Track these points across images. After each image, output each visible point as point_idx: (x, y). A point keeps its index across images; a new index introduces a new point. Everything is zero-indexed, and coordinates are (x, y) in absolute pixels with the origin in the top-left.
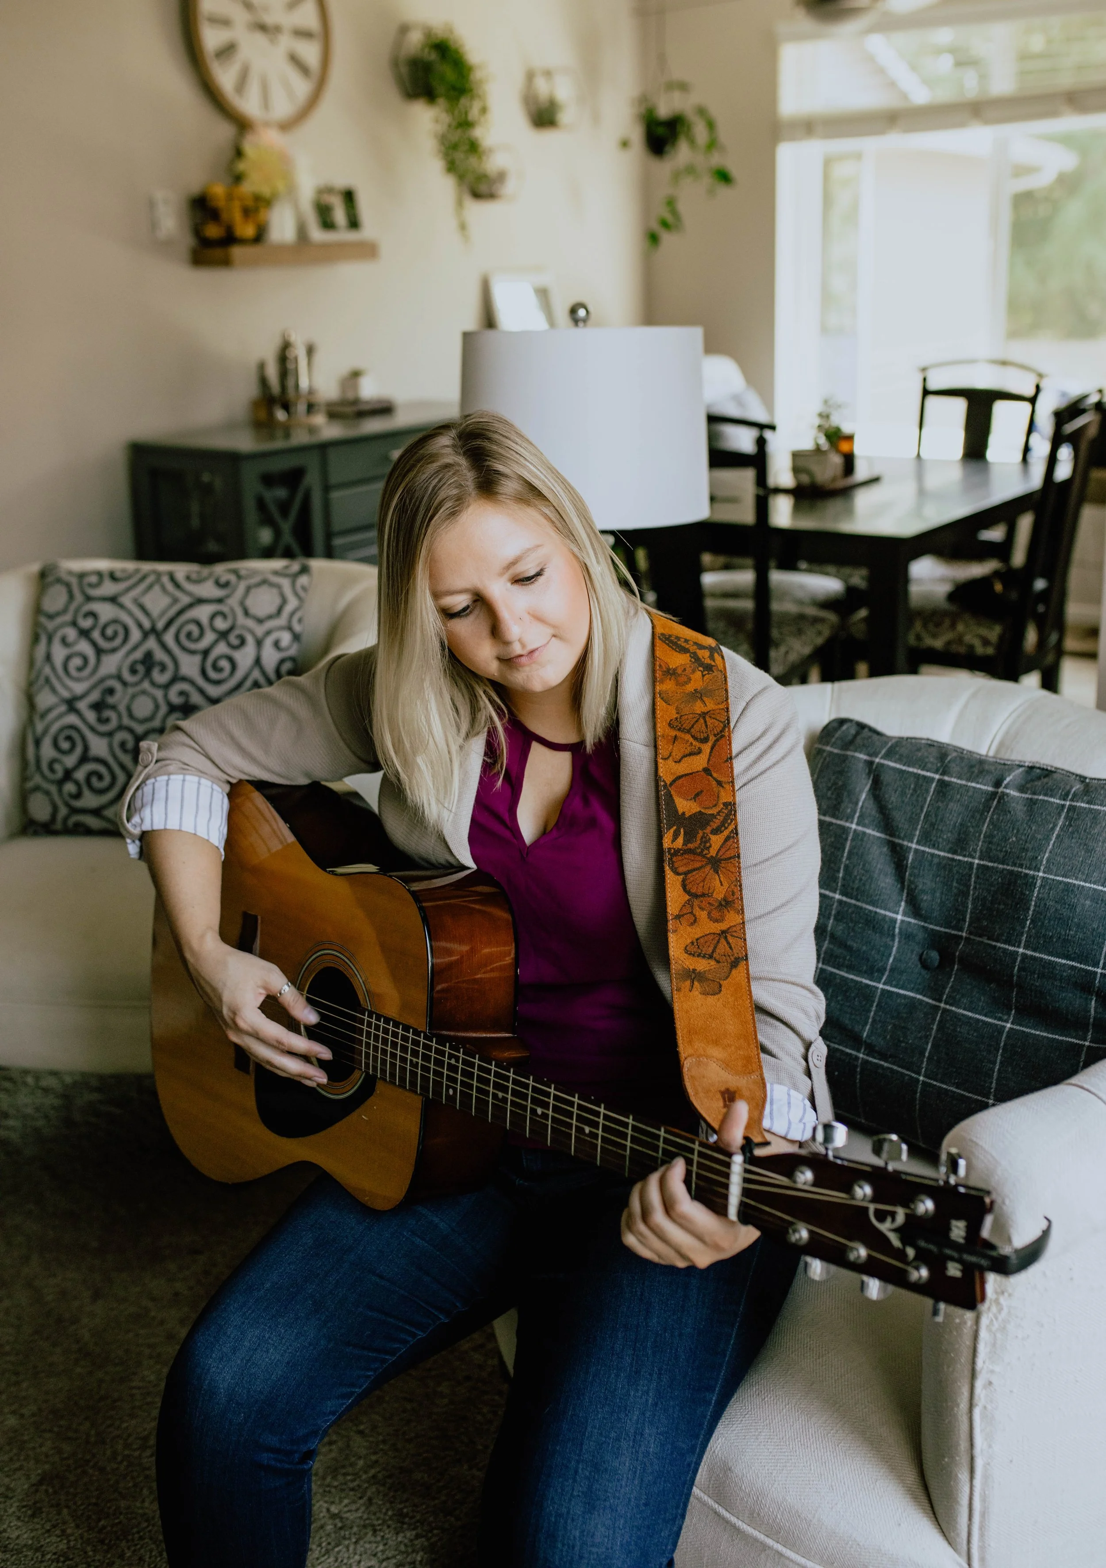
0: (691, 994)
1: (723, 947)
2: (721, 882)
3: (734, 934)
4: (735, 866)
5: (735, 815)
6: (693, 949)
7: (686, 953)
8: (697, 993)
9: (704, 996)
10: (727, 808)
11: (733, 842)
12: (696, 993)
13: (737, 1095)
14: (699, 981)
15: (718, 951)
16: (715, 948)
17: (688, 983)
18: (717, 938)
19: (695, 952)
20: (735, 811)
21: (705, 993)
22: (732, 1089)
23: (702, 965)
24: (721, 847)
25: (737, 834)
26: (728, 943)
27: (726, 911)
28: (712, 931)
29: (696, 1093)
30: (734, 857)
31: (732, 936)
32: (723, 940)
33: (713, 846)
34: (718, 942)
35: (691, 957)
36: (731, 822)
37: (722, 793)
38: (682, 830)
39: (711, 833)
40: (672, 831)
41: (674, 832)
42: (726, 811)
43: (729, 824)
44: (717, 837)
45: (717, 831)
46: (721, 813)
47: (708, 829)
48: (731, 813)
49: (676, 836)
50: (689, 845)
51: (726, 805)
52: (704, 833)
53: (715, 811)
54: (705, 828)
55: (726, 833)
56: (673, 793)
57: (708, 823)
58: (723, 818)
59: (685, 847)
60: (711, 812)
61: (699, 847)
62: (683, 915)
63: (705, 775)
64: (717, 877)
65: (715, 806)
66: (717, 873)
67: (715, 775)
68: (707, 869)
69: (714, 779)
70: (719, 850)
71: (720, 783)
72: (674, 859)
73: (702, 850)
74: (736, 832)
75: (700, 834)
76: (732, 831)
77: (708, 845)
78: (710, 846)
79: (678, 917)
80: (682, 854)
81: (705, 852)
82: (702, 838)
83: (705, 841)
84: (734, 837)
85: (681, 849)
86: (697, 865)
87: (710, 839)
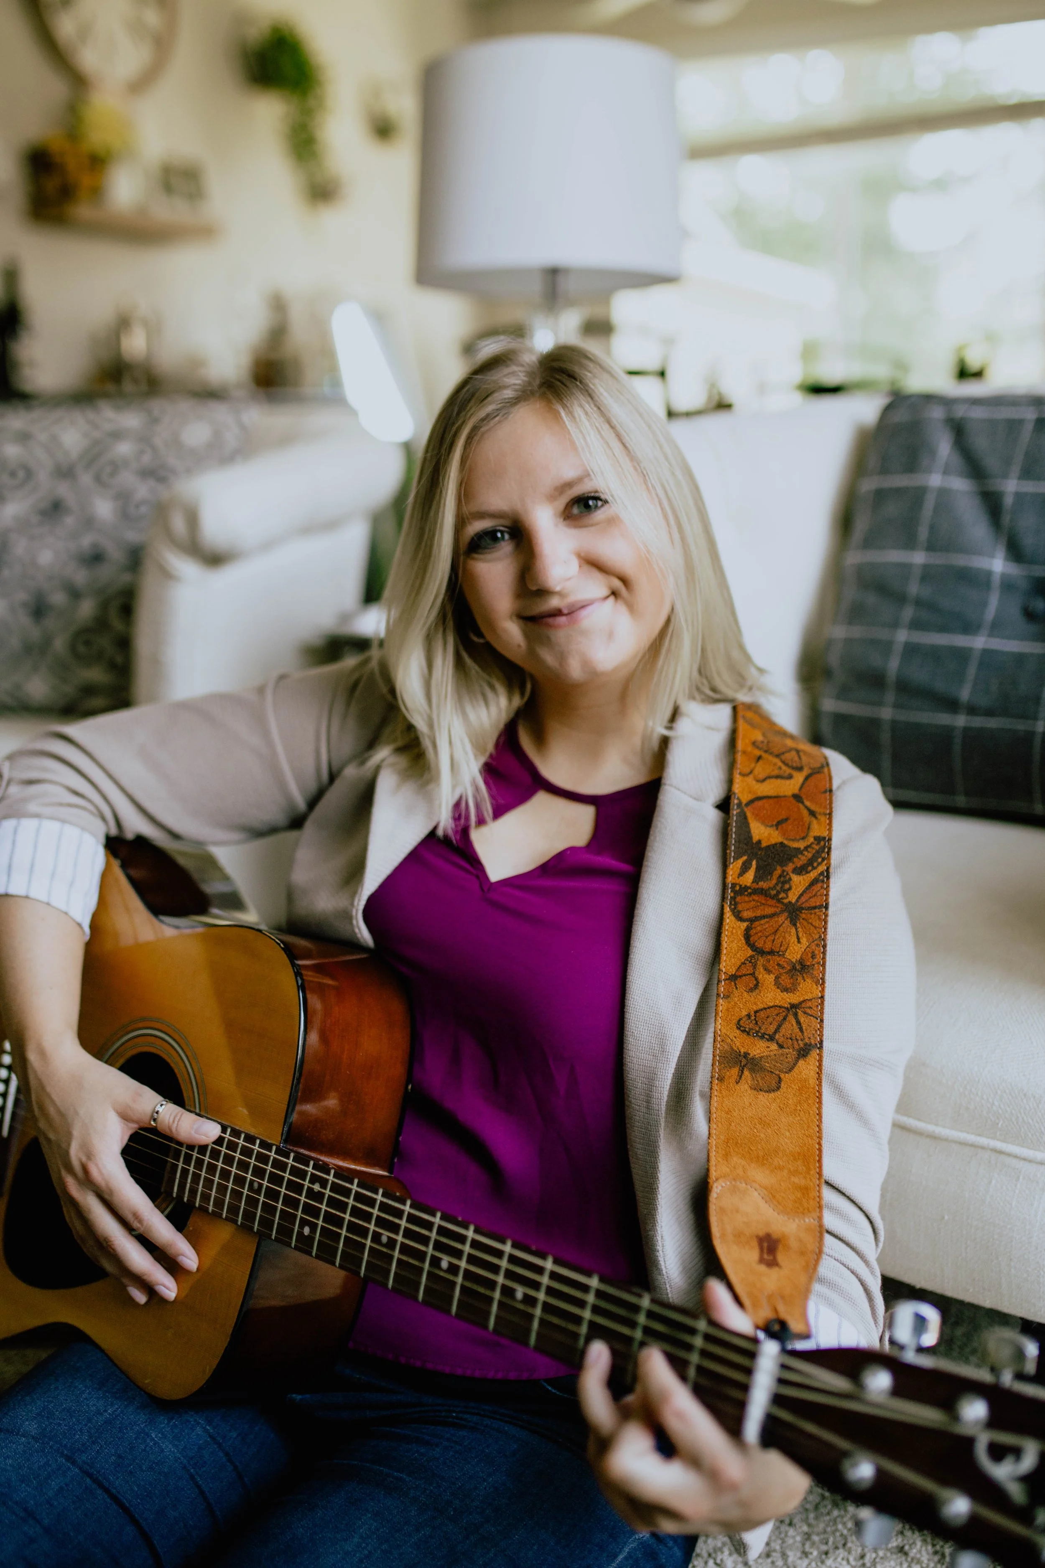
0: (737, 1087)
1: (790, 1026)
2: (798, 938)
3: (808, 1011)
4: (820, 919)
6: (748, 1025)
7: (738, 1028)
8: (746, 1086)
9: (755, 1092)
10: (818, 844)
11: (822, 887)
12: (744, 1086)
13: (780, 1247)
14: (752, 1071)
15: (783, 1031)
16: (779, 1026)
17: (735, 1071)
18: (784, 1014)
19: (750, 1029)
21: (757, 1089)
22: (775, 1236)
23: (759, 1049)
24: (804, 892)
26: (798, 1023)
27: (800, 979)
28: (777, 1003)
29: (723, 1235)
30: (821, 906)
31: (805, 1013)
32: (791, 1018)
33: (794, 887)
34: (785, 1019)
35: (745, 1035)
36: (822, 861)
37: (815, 824)
38: (754, 863)
39: (793, 872)
40: (740, 862)
41: (744, 863)
42: (817, 848)
43: (819, 864)
44: (800, 878)
45: (801, 870)
46: (806, 848)
47: (790, 867)
48: (823, 851)
49: (745, 869)
50: (761, 884)
51: (818, 839)
52: (783, 871)
53: (801, 845)
54: (786, 865)
55: (813, 875)
56: (749, 814)
57: (790, 859)
58: (810, 855)
59: (755, 886)
60: (795, 845)
61: (774, 888)
62: (740, 977)
63: (794, 801)
64: (793, 930)
65: (803, 838)
66: (795, 925)
67: (808, 803)
68: (781, 919)
69: (806, 807)
70: (802, 895)
71: (812, 813)
72: (738, 899)
73: (778, 893)
74: (827, 874)
75: (778, 871)
76: (822, 874)
77: (787, 886)
78: (790, 889)
79: (733, 978)
80: (750, 894)
81: (782, 895)
82: (780, 877)
83: (784, 880)
84: (823, 881)
85: (750, 888)
86: (769, 911)
87: (790, 879)
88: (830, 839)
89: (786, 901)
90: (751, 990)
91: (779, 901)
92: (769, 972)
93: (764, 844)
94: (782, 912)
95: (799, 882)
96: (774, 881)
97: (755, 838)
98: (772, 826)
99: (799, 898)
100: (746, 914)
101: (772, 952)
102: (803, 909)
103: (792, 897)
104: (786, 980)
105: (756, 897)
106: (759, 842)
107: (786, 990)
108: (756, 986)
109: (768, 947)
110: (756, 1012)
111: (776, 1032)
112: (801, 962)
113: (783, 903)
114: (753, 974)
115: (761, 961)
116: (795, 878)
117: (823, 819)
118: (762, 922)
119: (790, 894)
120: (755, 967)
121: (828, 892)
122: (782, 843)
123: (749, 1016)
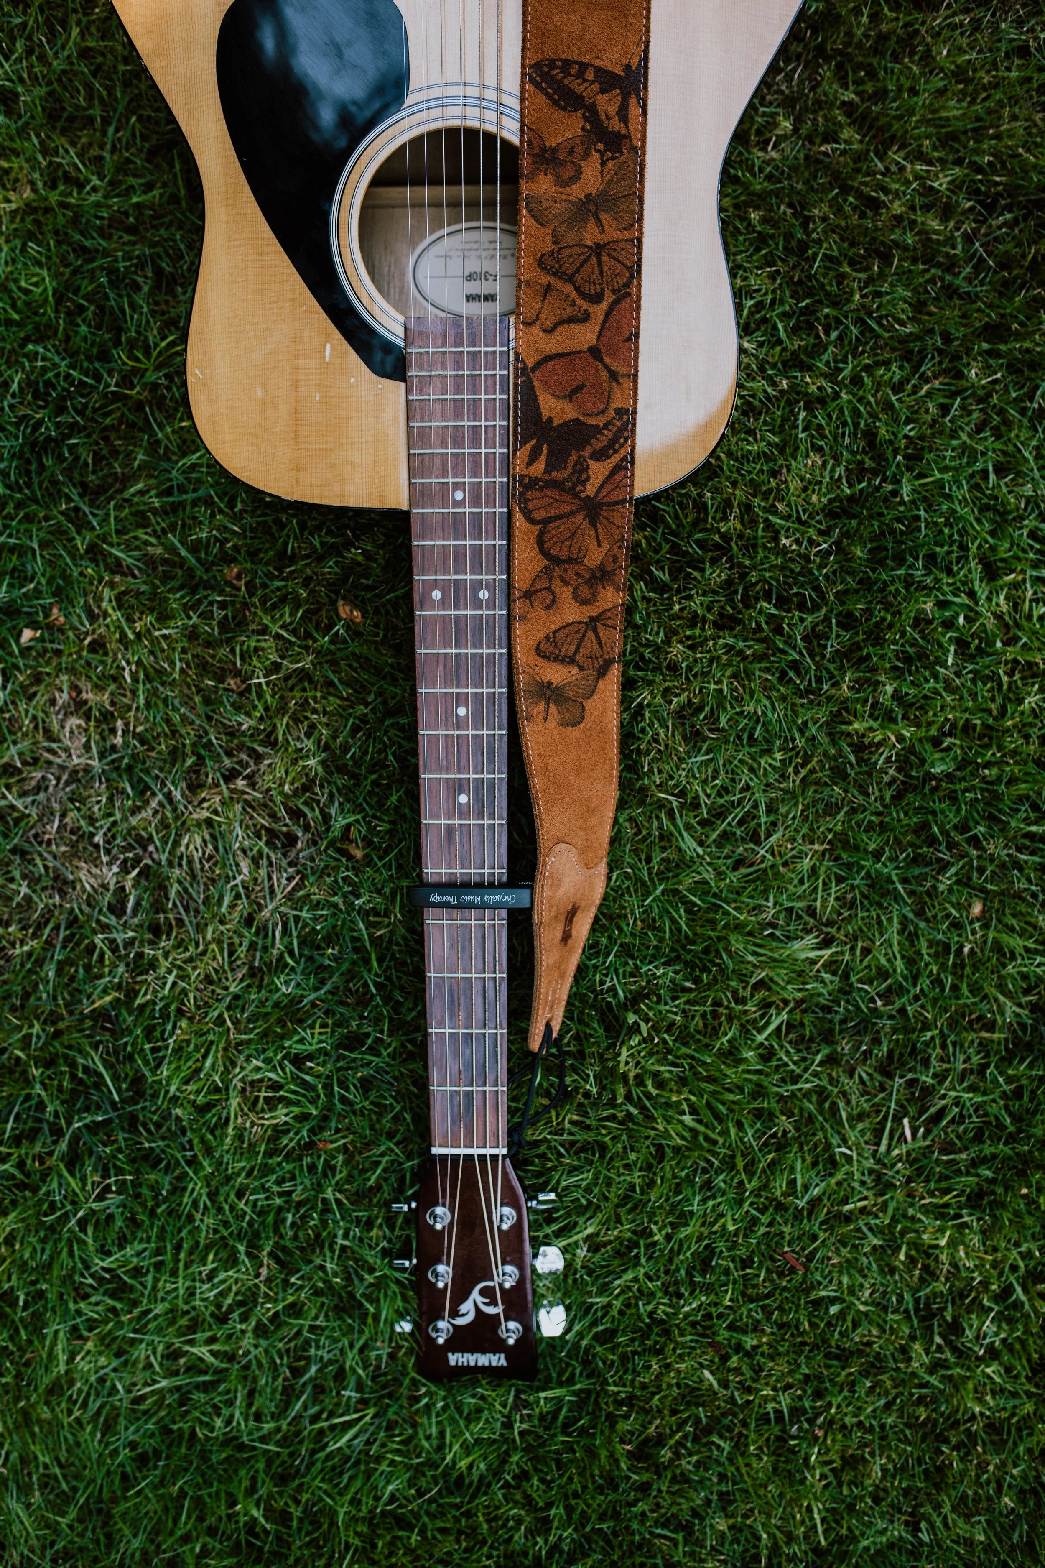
2: (598, 540)
5: (633, 431)
10: (620, 419)
11: (625, 476)
20: (634, 425)
24: (605, 482)
25: (633, 463)
30: (624, 501)
36: (626, 441)
37: (617, 394)
38: (545, 447)
39: (591, 458)
40: (528, 447)
41: (533, 448)
42: (619, 424)
43: (622, 446)
44: (600, 464)
45: (600, 455)
46: (606, 425)
47: (588, 450)
48: (626, 429)
49: (533, 459)
50: (554, 474)
51: (620, 412)
52: (580, 456)
53: (600, 421)
54: (583, 449)
55: (615, 459)
56: (536, 383)
57: (588, 442)
58: (610, 434)
59: (547, 477)
60: (593, 421)
61: (568, 479)
62: (535, 592)
63: (590, 359)
64: (593, 532)
65: (602, 412)
66: (595, 526)
67: (607, 360)
68: (580, 517)
69: (606, 367)
70: (602, 486)
71: (614, 376)
72: (529, 494)
73: (574, 485)
74: (631, 458)
75: (574, 458)
76: (624, 459)
77: (584, 476)
78: (588, 479)
79: (528, 595)
80: (541, 489)
81: (579, 488)
82: (575, 465)
83: (581, 470)
84: (626, 468)
85: (540, 480)
86: (564, 509)
87: (588, 467)
88: (635, 412)
89: (583, 495)
90: (548, 607)
91: (576, 495)
92: (566, 583)
93: (555, 424)
94: (578, 510)
95: (598, 471)
96: (570, 470)
97: (545, 415)
98: (564, 397)
99: (598, 492)
100: (538, 515)
101: (570, 560)
102: (602, 504)
103: (590, 490)
104: (585, 591)
105: (549, 493)
106: (550, 420)
107: (585, 602)
108: (553, 601)
109: (564, 555)
110: (555, 632)
111: (577, 650)
112: (601, 568)
113: (580, 498)
114: (549, 588)
115: (557, 572)
116: (593, 465)
117: (628, 384)
118: (557, 523)
119: (588, 486)
120: (550, 580)
121: (632, 481)
122: (577, 420)
123: (547, 638)
